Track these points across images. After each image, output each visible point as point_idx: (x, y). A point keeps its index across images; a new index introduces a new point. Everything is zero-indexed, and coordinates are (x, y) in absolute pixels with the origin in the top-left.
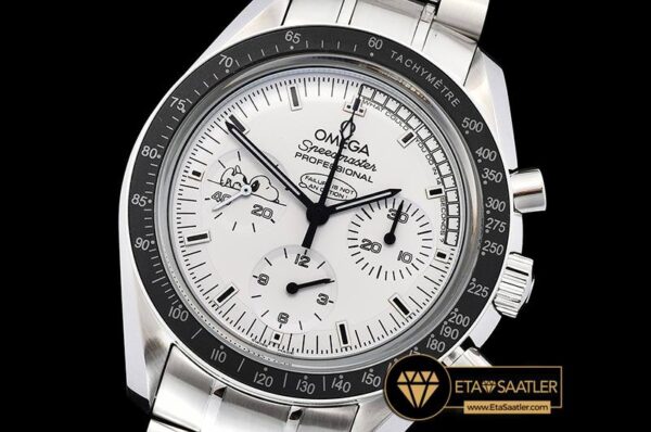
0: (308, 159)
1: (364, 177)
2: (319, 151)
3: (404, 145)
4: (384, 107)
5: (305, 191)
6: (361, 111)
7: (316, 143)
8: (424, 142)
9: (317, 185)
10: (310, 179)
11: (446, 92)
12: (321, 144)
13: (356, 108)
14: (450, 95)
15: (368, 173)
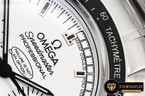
0: (25, 42)
1: (43, 73)
2: (33, 43)
3: (76, 75)
4: (83, 50)
5: (9, 55)
6: (70, 42)
7: (35, 38)
8: (86, 82)
9: (17, 57)
10: (17, 52)
11: (118, 67)
12: (37, 41)
13: (69, 38)
14: (118, 70)
15: (47, 73)
